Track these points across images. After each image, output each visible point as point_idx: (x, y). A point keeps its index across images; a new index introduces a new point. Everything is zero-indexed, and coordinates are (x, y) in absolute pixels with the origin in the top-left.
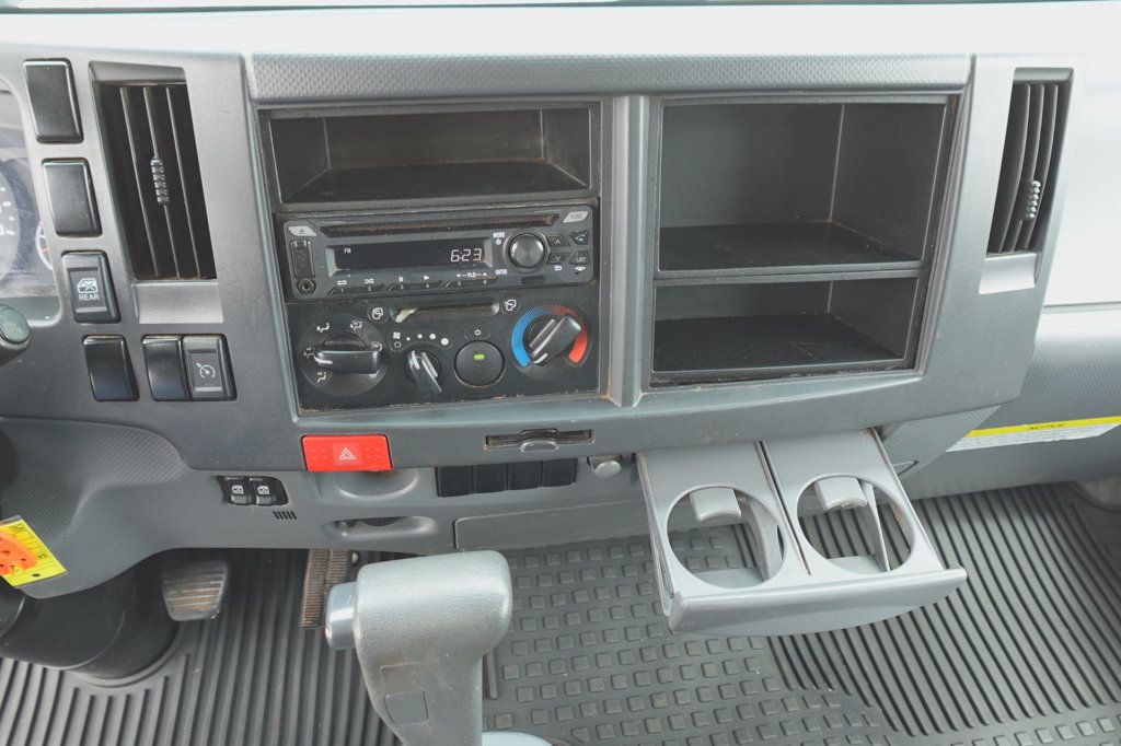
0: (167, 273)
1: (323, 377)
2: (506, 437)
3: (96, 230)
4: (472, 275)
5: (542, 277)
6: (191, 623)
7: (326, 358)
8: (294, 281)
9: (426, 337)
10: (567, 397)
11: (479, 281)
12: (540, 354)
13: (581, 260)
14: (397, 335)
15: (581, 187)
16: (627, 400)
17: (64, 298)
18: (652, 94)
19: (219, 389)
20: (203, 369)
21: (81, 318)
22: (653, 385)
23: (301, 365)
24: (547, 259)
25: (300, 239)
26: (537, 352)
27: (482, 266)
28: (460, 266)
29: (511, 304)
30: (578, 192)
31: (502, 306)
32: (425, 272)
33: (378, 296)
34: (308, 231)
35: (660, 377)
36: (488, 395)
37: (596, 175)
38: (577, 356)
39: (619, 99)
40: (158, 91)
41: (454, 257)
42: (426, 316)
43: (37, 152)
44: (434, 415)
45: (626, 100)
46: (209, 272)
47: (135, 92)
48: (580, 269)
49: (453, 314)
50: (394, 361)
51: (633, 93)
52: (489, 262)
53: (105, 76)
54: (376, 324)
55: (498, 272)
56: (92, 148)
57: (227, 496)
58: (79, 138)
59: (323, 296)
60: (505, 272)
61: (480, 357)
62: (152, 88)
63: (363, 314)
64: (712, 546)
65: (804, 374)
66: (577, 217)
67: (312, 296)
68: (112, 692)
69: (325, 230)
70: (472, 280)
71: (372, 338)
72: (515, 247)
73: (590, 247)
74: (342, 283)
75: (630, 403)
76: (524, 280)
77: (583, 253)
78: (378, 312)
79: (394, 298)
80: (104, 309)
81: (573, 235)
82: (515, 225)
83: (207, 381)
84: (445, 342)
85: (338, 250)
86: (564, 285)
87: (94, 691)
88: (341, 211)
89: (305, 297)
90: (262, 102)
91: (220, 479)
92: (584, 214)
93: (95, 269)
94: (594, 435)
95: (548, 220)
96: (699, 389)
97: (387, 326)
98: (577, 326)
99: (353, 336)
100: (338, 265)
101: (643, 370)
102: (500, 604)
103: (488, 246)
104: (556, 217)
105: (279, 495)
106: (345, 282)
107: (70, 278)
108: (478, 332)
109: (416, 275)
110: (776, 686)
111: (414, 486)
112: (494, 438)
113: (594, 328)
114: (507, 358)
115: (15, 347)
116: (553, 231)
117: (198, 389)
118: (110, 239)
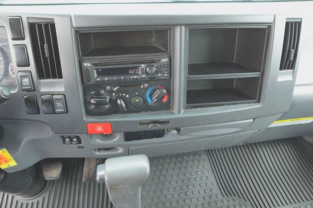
0: (48, 77)
1: (93, 107)
2: (145, 123)
3: (28, 65)
4: (135, 77)
5: (155, 77)
6: (50, 181)
7: (94, 101)
8: (85, 79)
9: (122, 95)
10: (162, 112)
11: (137, 79)
12: (155, 99)
13: (166, 72)
14: (114, 94)
15: (166, 52)
16: (179, 112)
17: (19, 85)
18: (186, 25)
19: (63, 110)
20: (59, 104)
21: (23, 90)
22: (187, 108)
23: (87, 103)
24: (157, 72)
25: (87, 67)
26: (153, 99)
27: (138, 74)
28: (132, 74)
29: (146, 85)
30: (165, 53)
31: (144, 86)
32: (122, 76)
33: (109, 83)
34: (89, 65)
35: (188, 106)
36: (140, 111)
37: (170, 48)
38: (165, 100)
39: (177, 27)
40: (46, 25)
41: (130, 72)
42: (122, 89)
43: (12, 43)
44: (125, 117)
45: (179, 27)
46: (61, 77)
47: (40, 26)
48: (166, 75)
49: (130, 88)
50: (113, 102)
51: (181, 25)
52: (140, 73)
53: (31, 21)
54: (108, 91)
55: (143, 76)
56: (27, 42)
57: (64, 142)
58: (24, 39)
59: (93, 83)
60: (144, 76)
61: (137, 100)
62: (45, 25)
63: (104, 89)
64: (200, 156)
65: (229, 104)
66: (165, 60)
67: (90, 83)
68: (27, 201)
69: (93, 64)
70: (135, 78)
71: (107, 95)
72: (147, 69)
73: (168, 69)
74: (98, 79)
75: (180, 113)
76: (150, 78)
77: (167, 71)
78: (108, 88)
79: (113, 84)
80: (30, 87)
81: (164, 66)
82: (147, 63)
83: (60, 108)
84: (127, 96)
85: (97, 70)
86: (162, 80)
87: (22, 201)
88: (98, 59)
89: (88, 83)
90: (76, 28)
91: (62, 137)
92: (167, 59)
93: (28, 76)
94: (170, 122)
95: (157, 61)
96: (199, 109)
97: (111, 92)
98: (165, 91)
99: (101, 95)
100: (97, 74)
101: (184, 104)
102: (147, 169)
103: (140, 68)
104: (159, 60)
105: (79, 141)
106: (99, 79)
107: (21, 79)
108: (137, 93)
109: (119, 77)
110: (220, 196)
111: (118, 138)
112: (141, 123)
113: (170, 92)
114: (145, 101)
115: (7, 98)
116: (158, 64)
117: (57, 110)
118: (32, 67)
